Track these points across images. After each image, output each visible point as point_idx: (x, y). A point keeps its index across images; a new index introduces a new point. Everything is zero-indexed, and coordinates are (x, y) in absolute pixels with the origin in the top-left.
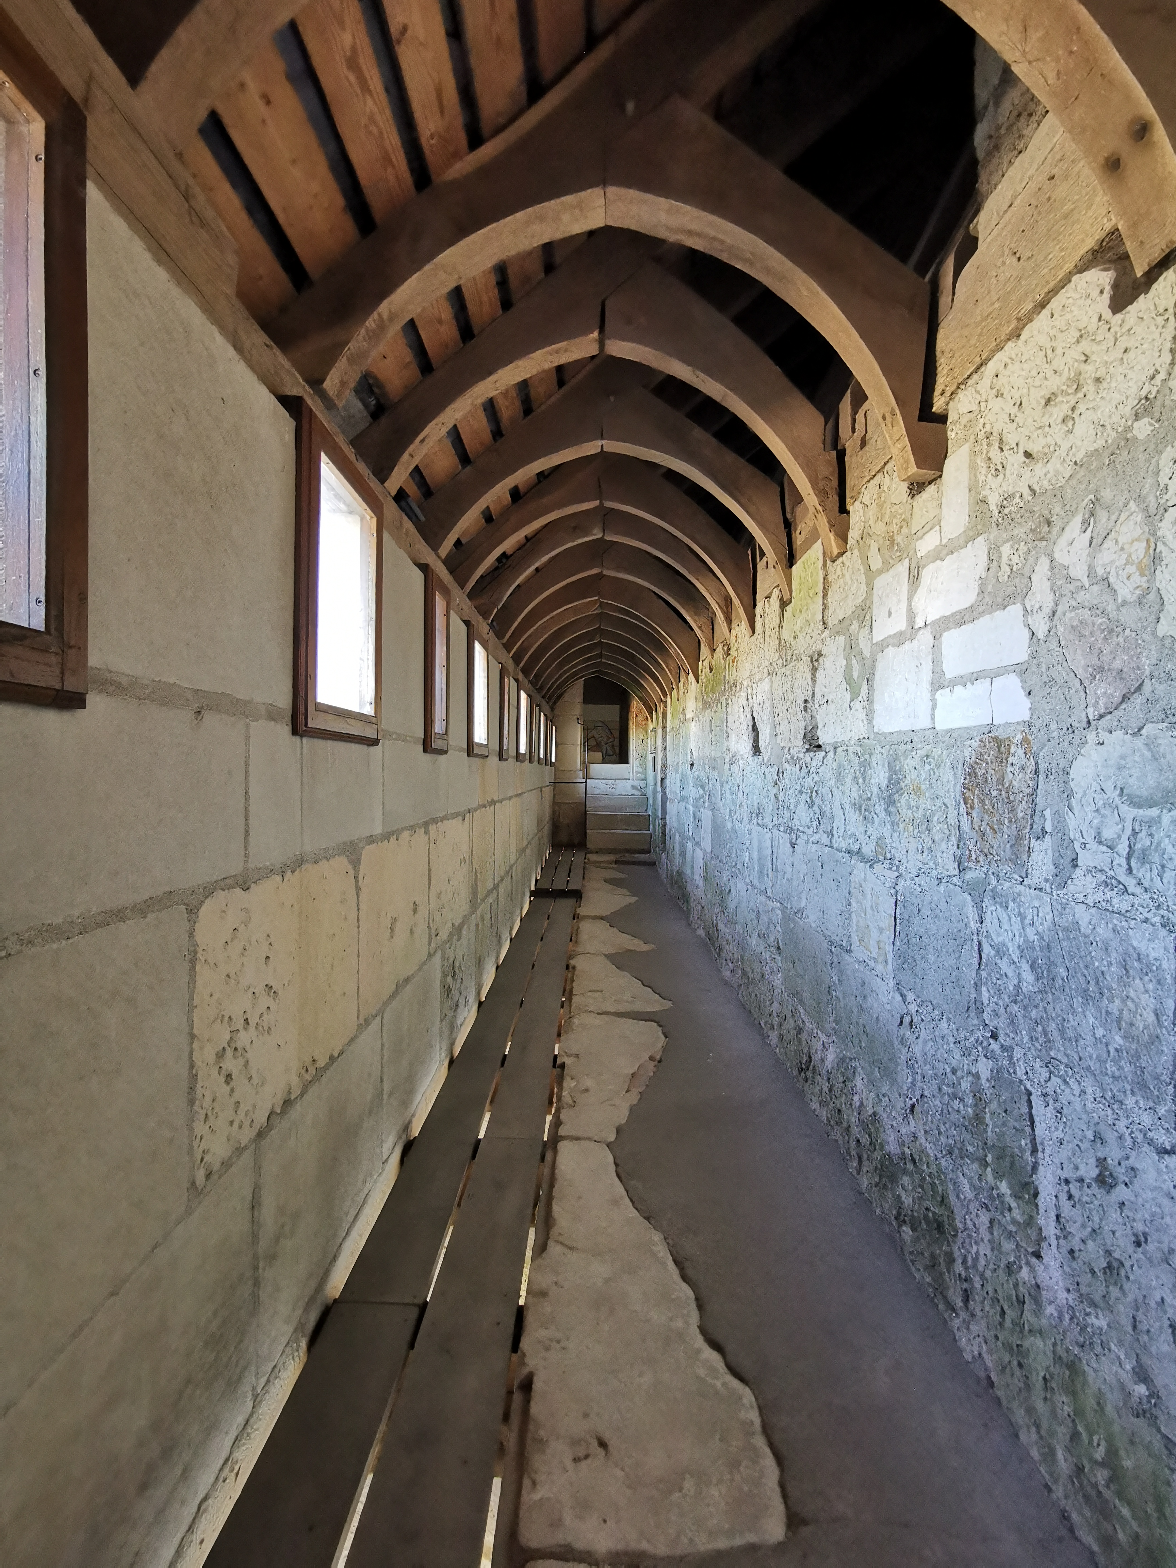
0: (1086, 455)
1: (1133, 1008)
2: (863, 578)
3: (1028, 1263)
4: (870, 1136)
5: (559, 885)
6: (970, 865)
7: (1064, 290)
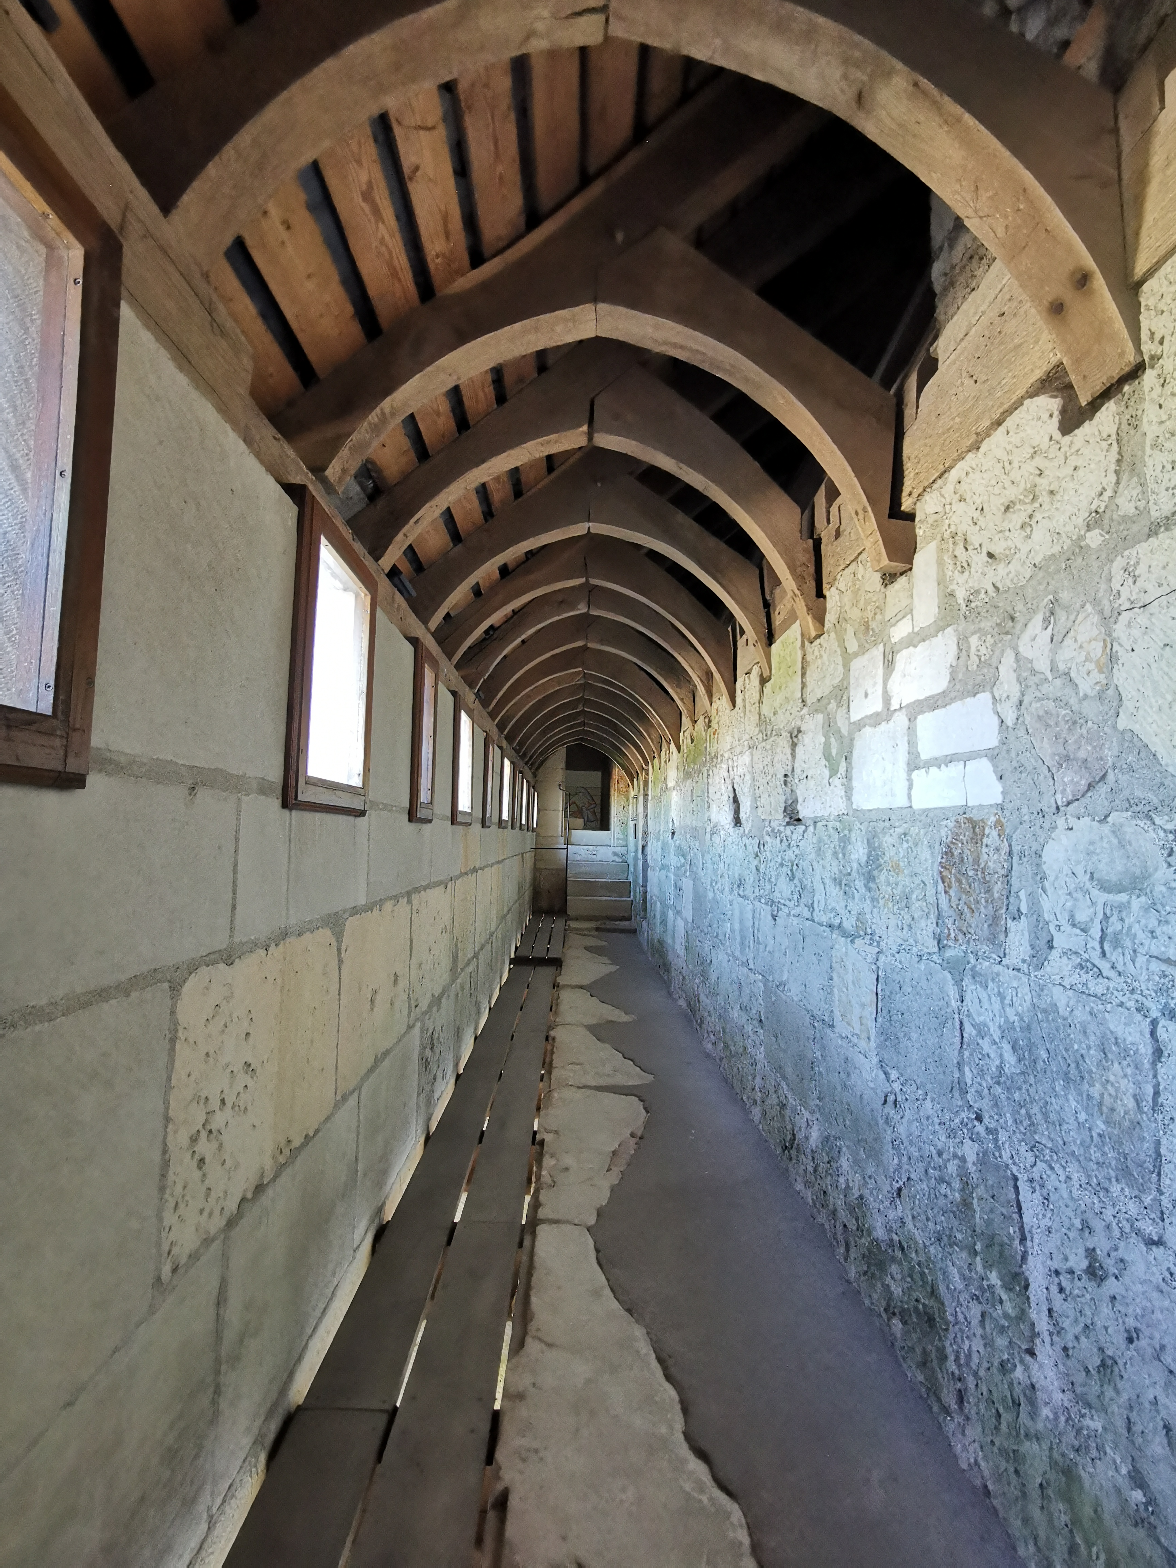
0: (1045, 559)
1: (1113, 1093)
2: (840, 660)
3: (1022, 1361)
4: (857, 1219)
5: (539, 952)
6: (950, 943)
7: (1017, 411)
